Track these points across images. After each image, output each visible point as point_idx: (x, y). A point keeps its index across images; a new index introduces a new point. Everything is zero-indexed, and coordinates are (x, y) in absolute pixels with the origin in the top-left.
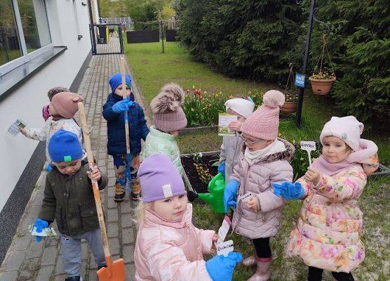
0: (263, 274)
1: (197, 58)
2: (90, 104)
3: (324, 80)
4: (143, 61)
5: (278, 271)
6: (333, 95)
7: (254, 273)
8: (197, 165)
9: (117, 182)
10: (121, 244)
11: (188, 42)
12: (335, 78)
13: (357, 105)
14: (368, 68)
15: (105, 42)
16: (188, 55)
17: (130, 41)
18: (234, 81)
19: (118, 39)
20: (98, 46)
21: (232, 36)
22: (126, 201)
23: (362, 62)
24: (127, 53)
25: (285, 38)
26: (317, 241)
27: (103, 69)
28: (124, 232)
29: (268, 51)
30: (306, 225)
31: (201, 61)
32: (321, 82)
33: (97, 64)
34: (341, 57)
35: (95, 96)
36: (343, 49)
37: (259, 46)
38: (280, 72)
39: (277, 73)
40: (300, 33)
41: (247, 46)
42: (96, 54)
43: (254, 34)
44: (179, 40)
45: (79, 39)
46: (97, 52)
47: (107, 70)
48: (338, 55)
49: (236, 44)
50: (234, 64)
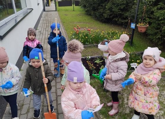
0: (115, 109)
1: (88, 13)
2: (43, 33)
3: (143, 26)
4: (65, 15)
5: (122, 109)
6: (147, 32)
7: (112, 109)
8: (88, 62)
9: (55, 69)
10: (56, 95)
11: (85, 6)
12: (148, 25)
13: (157, 37)
14: (163, 21)
15: (49, 6)
16: (84, 12)
17: (59, 6)
18: (104, 24)
19: (54, 4)
20: (46, 7)
21: (104, 5)
22: (59, 77)
23: (160, 19)
24: (58, 11)
25: (127, 6)
26: (141, 102)
27: (48, 18)
28: (58, 90)
29: (119, 11)
30: (136, 95)
31: (90, 15)
32: (142, 27)
33: (46, 15)
34: (152, 16)
35: (45, 30)
36: (152, 13)
37: (115, 9)
38: (124, 21)
39: (122, 21)
40: (133, 4)
41: (110, 9)
42: (45, 11)
43: (114, 4)
44: (81, 5)
45: (38, 5)
46: (46, 10)
47: (50, 18)
48: (150, 15)
49: (105, 8)
50: (104, 17)
